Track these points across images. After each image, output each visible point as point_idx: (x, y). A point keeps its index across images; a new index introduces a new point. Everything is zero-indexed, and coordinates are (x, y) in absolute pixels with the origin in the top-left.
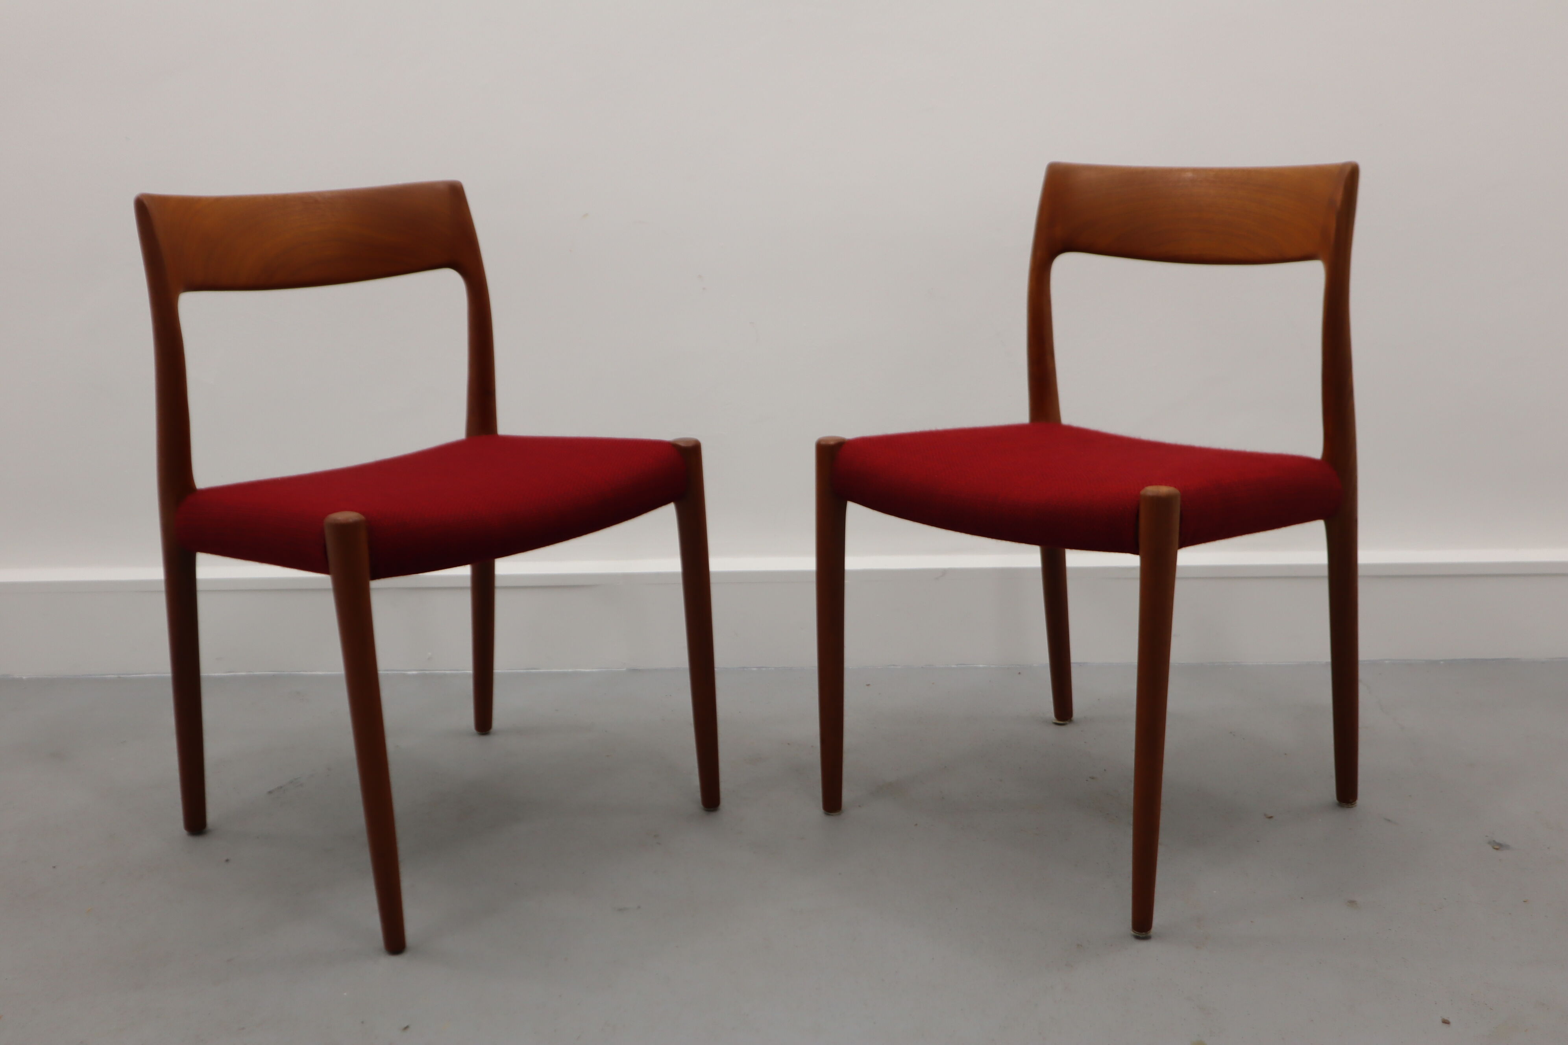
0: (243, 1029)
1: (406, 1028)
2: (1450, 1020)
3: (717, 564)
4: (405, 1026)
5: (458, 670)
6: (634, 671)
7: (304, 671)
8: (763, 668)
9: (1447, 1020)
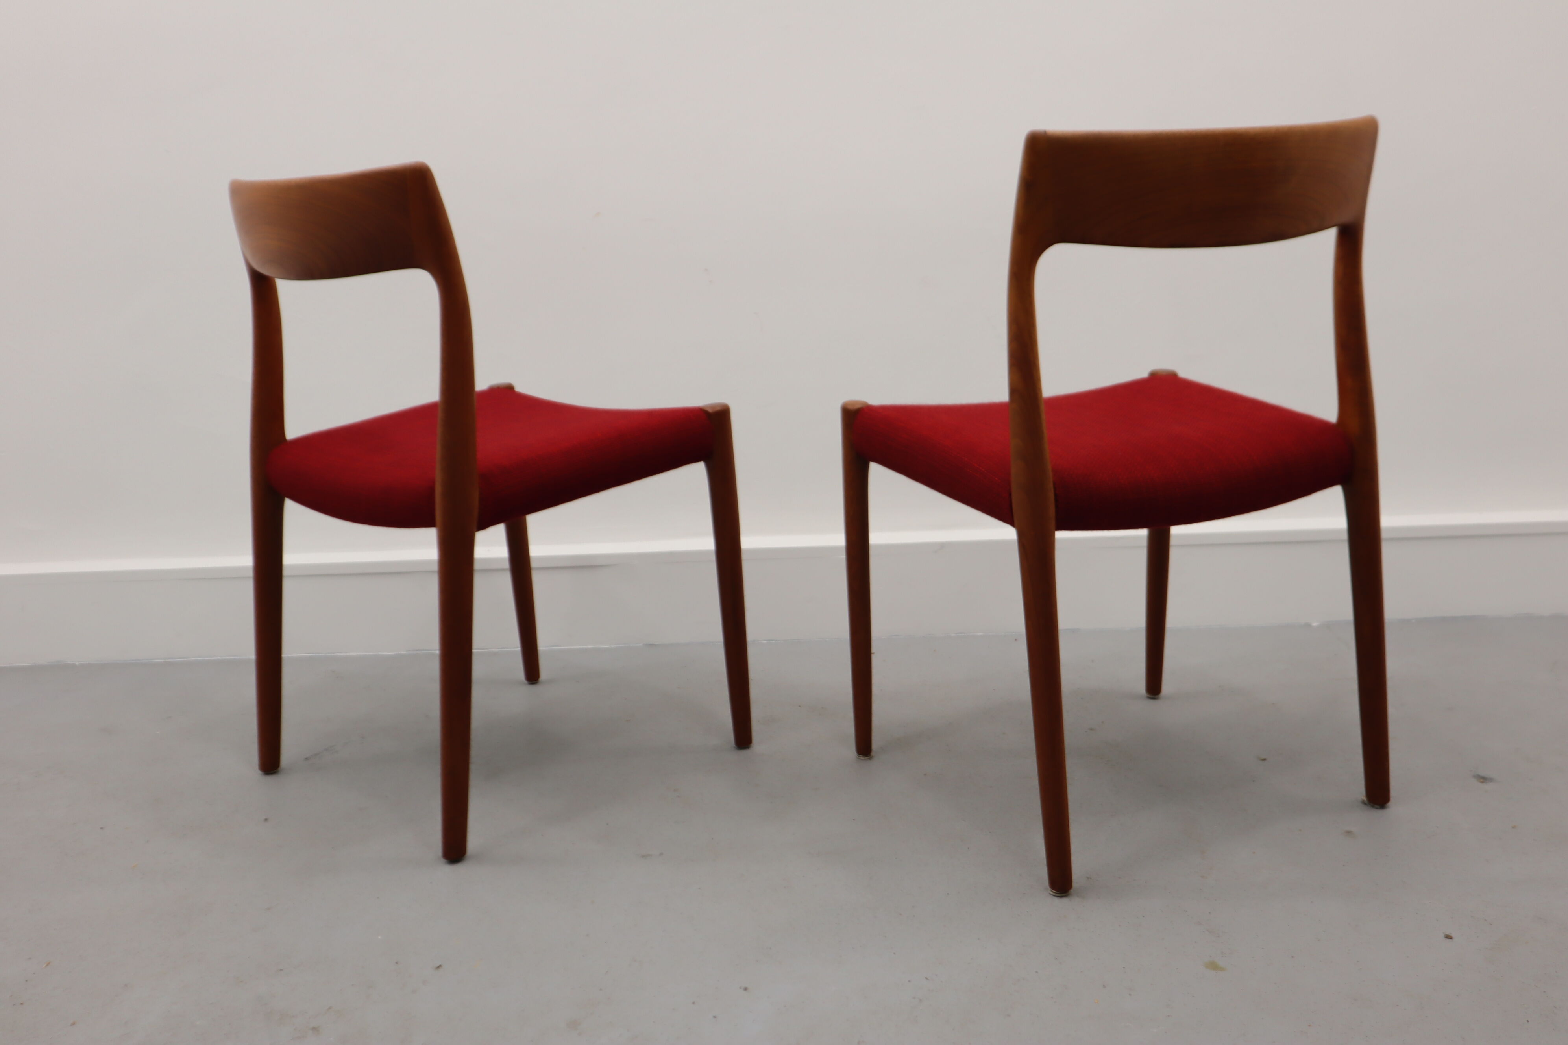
0: (281, 970)
1: (439, 967)
2: (1453, 935)
3: (748, 542)
4: (438, 965)
5: (484, 649)
6: (651, 645)
7: (338, 653)
8: (773, 640)
9: (1450, 936)
